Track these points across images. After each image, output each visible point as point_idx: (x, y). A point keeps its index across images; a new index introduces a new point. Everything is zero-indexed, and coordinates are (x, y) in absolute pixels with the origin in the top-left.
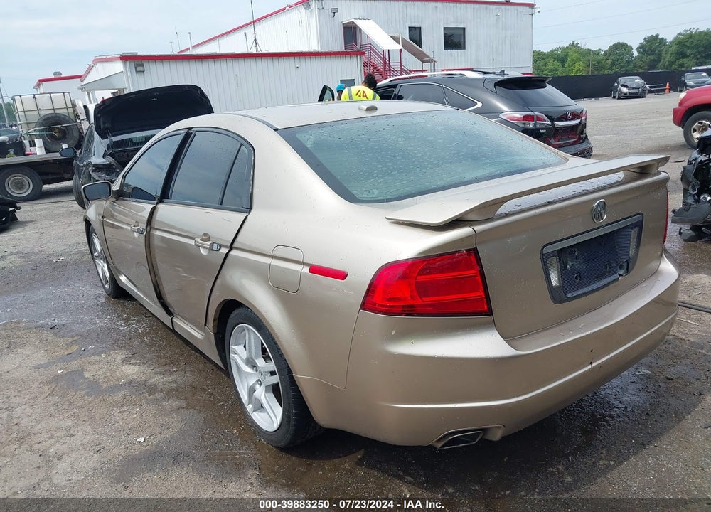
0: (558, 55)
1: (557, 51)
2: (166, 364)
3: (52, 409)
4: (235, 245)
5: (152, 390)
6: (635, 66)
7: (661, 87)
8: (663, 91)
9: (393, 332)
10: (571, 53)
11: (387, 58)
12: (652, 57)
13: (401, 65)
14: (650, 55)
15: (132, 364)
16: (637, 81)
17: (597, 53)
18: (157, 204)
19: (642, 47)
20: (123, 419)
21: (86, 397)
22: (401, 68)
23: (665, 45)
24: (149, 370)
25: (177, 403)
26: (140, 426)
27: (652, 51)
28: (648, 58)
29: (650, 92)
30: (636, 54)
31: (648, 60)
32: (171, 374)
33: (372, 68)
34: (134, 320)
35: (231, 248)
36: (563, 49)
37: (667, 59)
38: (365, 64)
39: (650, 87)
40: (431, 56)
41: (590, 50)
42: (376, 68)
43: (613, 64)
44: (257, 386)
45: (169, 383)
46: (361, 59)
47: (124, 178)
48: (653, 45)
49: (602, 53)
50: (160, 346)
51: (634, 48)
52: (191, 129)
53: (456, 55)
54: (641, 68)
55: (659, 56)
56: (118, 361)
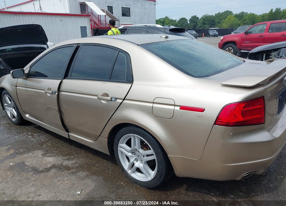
0: (161, 21)
1: (161, 19)
2: (67, 155)
3: (19, 183)
4: (126, 98)
5: (68, 168)
6: (189, 27)
7: (201, 35)
8: (202, 36)
9: (231, 134)
10: (166, 21)
11: (100, 18)
12: (194, 24)
13: (106, 22)
14: (194, 23)
15: (49, 156)
16: (194, 32)
17: (175, 21)
18: (63, 79)
19: (190, 20)
20: (62, 184)
21: (34, 175)
22: (106, 23)
23: (199, 19)
24: (60, 158)
25: (84, 174)
26: (73, 186)
27: (194, 21)
28: (193, 24)
29: (198, 36)
30: (189, 22)
31: (193, 25)
32: (72, 159)
33: (93, 22)
34: (36, 135)
35: (124, 99)
36: (163, 19)
37: (199, 25)
38: (91, 20)
39: (198, 35)
40: (118, 19)
41: (172, 20)
42: (95, 22)
43: (181, 25)
44: (135, 162)
45: (74, 164)
46: (89, 18)
47: (31, 67)
48: (194, 19)
49: (177, 21)
50: (58, 147)
51: (188, 20)
52: (79, 44)
53: (127, 19)
54: (191, 28)
55: (197, 23)
56: (40, 156)
